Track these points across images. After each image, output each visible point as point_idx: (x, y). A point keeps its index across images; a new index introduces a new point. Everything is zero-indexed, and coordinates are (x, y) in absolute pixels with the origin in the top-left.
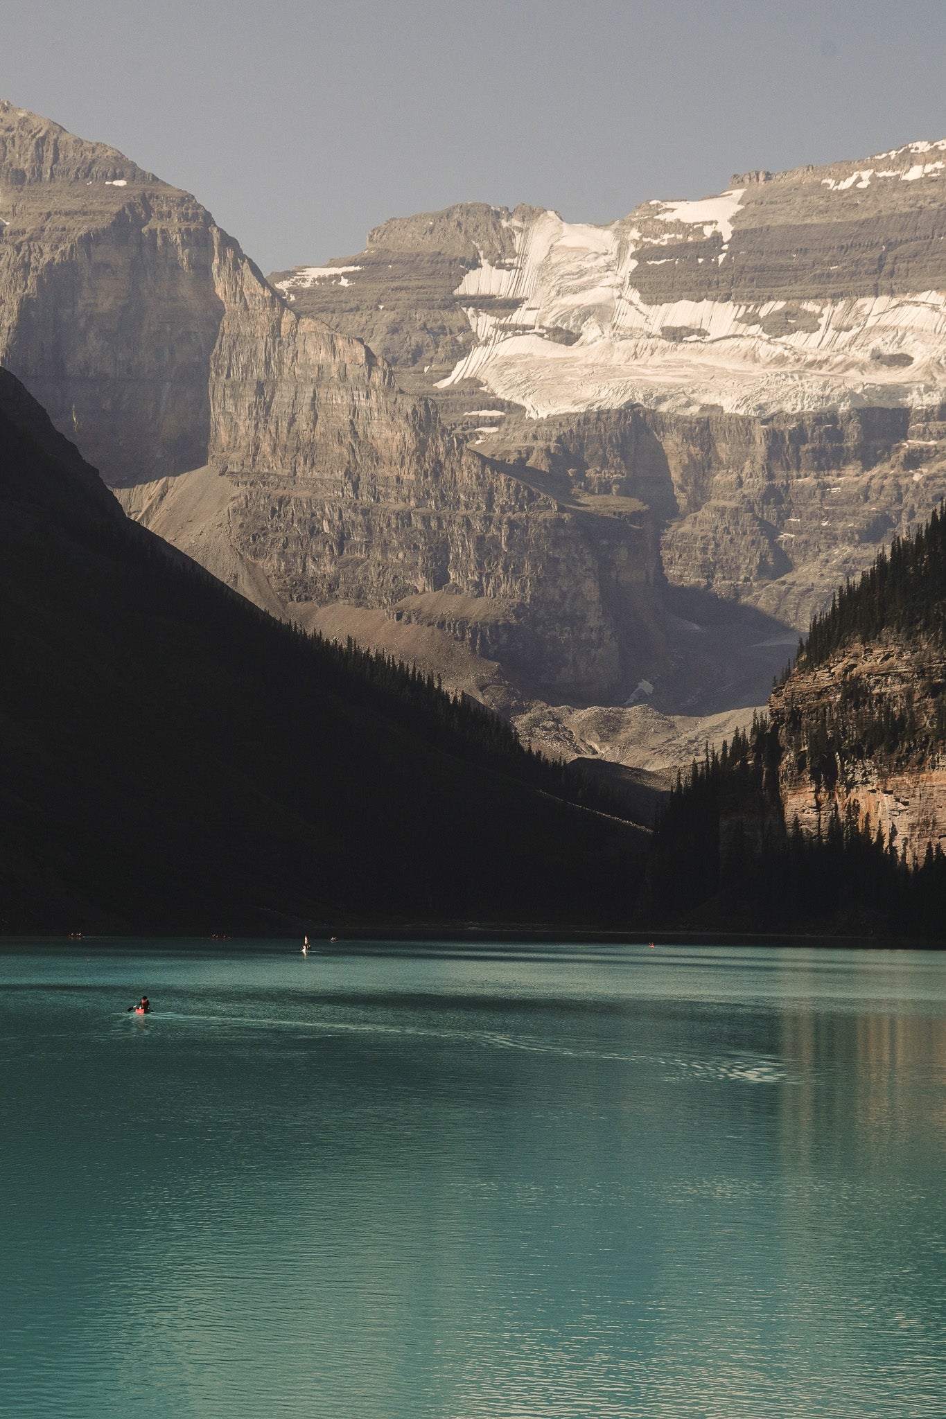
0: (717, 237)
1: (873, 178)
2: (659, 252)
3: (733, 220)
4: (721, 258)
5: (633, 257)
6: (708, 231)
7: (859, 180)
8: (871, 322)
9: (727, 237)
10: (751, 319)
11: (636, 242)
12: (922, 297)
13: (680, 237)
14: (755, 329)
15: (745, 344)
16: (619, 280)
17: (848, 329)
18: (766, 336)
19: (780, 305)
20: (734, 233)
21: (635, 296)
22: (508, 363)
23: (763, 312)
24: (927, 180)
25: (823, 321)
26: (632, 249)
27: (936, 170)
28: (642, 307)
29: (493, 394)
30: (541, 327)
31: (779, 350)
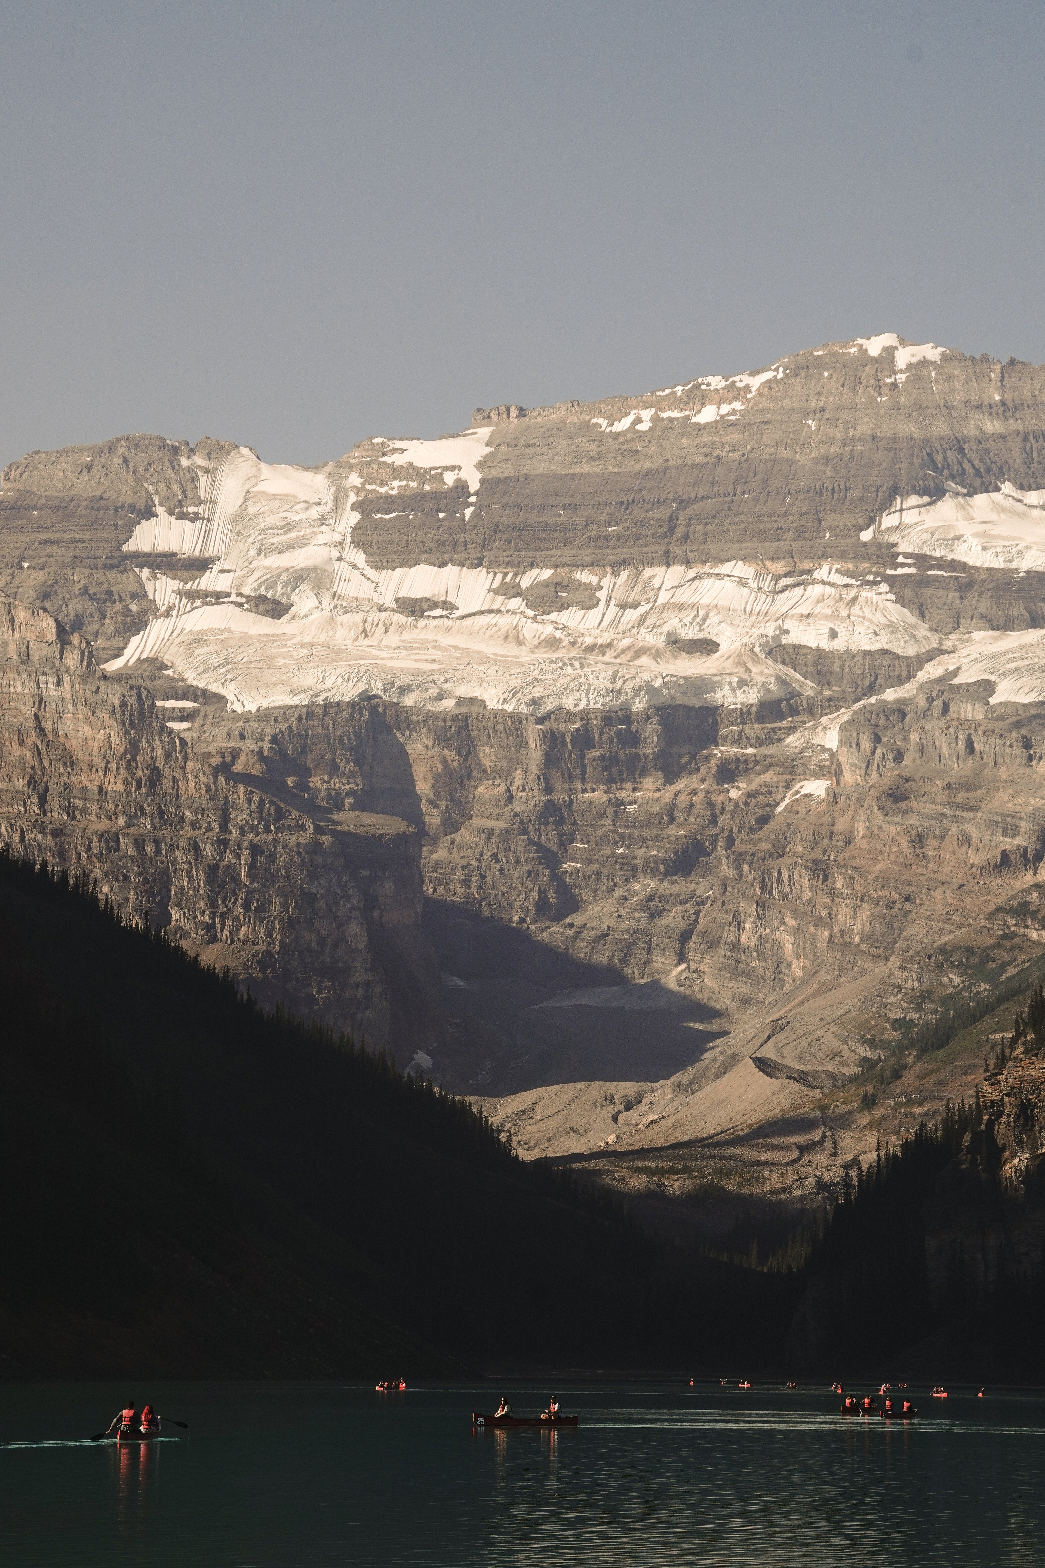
0: (461, 487)
1: (655, 419)
2: (388, 503)
3: (480, 466)
4: (468, 512)
5: (354, 508)
6: (450, 479)
7: (639, 420)
8: (663, 598)
9: (474, 486)
10: (510, 591)
11: (358, 490)
12: (725, 568)
13: (413, 484)
14: (516, 603)
15: (505, 622)
16: (338, 538)
17: (635, 606)
18: (530, 613)
19: (546, 574)
20: (482, 481)
21: (360, 558)
22: (199, 640)
23: (526, 581)
24: (722, 423)
25: (602, 595)
26: (352, 498)
27: (734, 412)
28: (370, 572)
29: (183, 680)
30: (239, 594)
31: (549, 629)
